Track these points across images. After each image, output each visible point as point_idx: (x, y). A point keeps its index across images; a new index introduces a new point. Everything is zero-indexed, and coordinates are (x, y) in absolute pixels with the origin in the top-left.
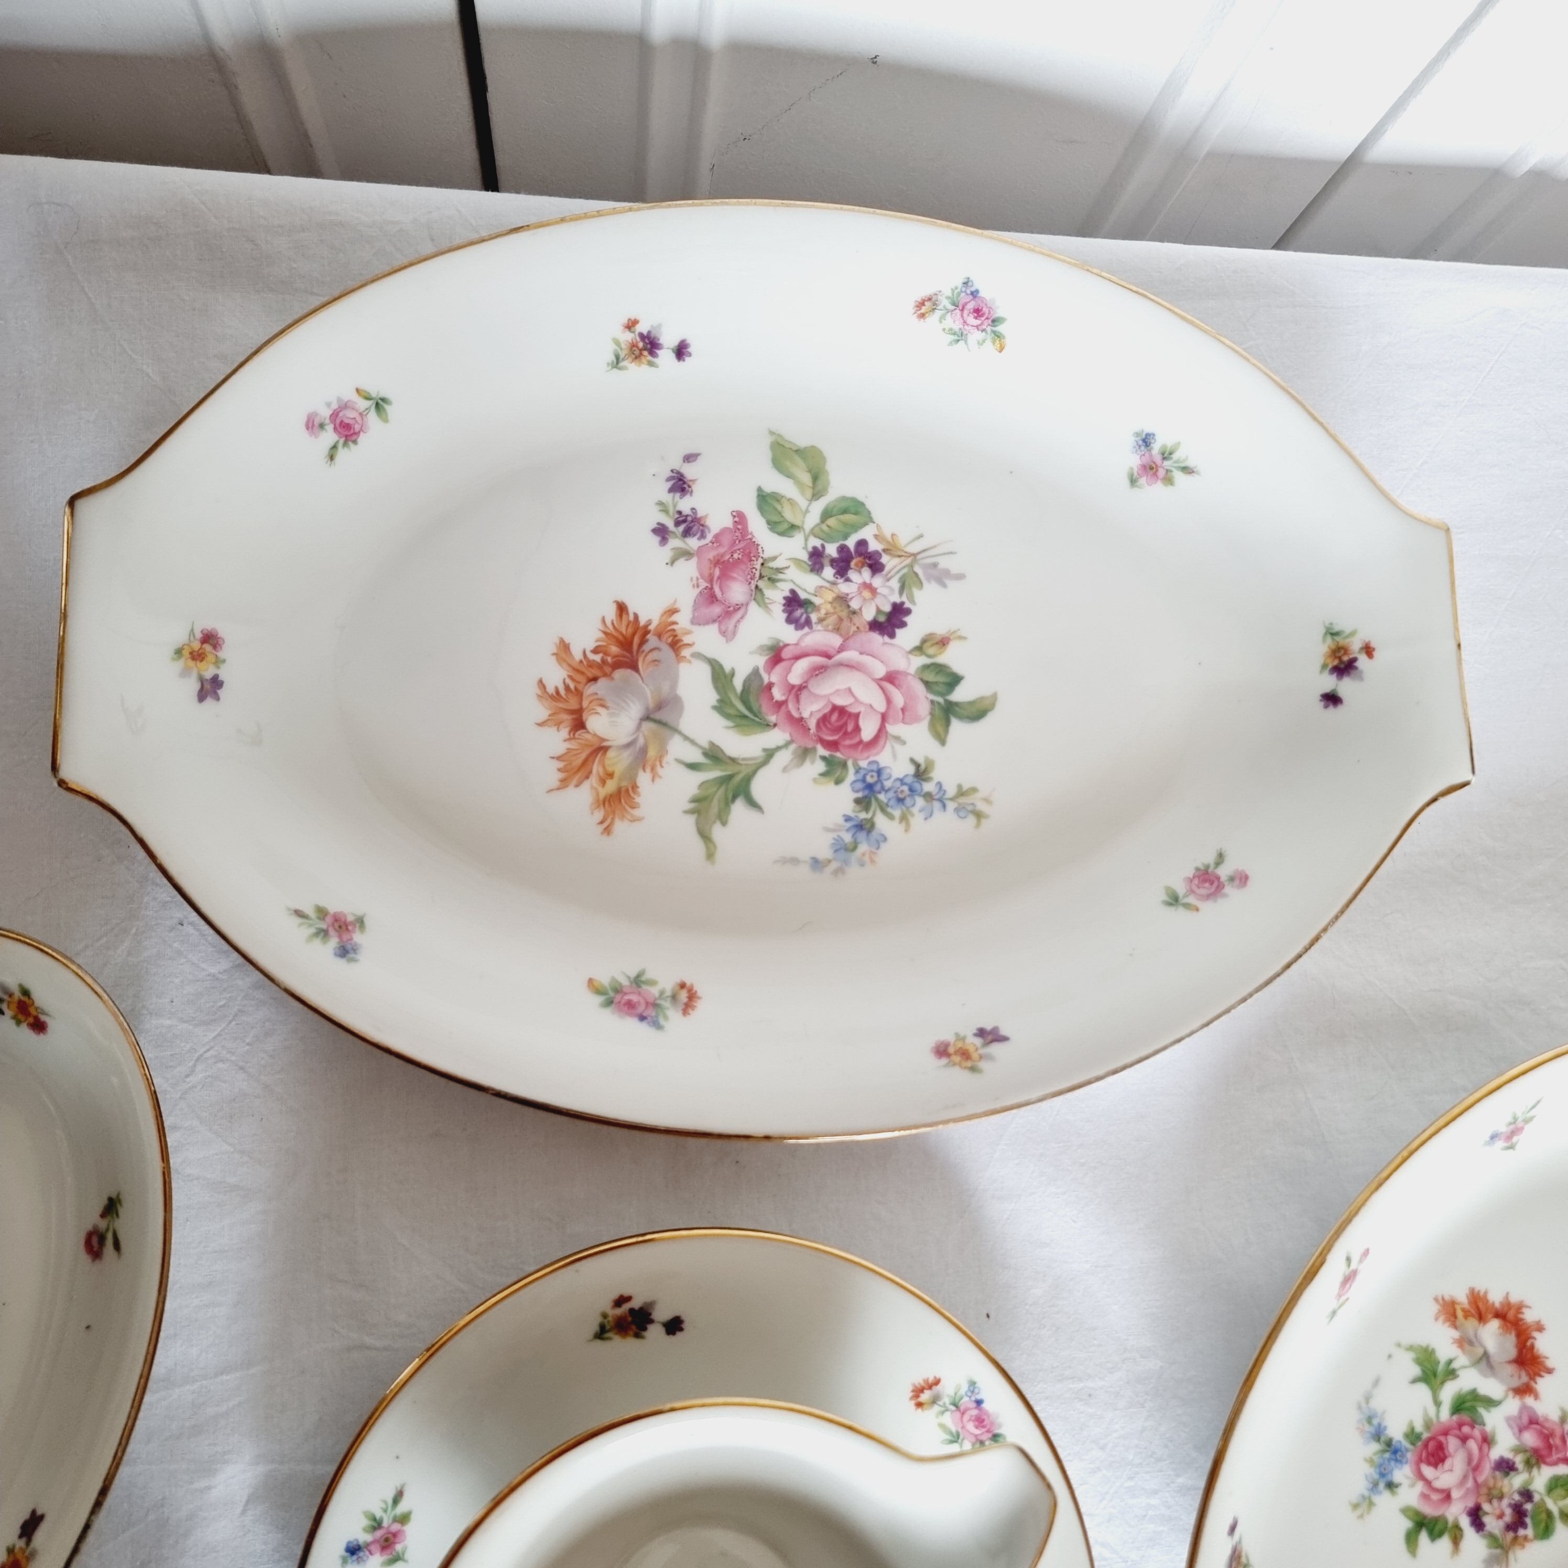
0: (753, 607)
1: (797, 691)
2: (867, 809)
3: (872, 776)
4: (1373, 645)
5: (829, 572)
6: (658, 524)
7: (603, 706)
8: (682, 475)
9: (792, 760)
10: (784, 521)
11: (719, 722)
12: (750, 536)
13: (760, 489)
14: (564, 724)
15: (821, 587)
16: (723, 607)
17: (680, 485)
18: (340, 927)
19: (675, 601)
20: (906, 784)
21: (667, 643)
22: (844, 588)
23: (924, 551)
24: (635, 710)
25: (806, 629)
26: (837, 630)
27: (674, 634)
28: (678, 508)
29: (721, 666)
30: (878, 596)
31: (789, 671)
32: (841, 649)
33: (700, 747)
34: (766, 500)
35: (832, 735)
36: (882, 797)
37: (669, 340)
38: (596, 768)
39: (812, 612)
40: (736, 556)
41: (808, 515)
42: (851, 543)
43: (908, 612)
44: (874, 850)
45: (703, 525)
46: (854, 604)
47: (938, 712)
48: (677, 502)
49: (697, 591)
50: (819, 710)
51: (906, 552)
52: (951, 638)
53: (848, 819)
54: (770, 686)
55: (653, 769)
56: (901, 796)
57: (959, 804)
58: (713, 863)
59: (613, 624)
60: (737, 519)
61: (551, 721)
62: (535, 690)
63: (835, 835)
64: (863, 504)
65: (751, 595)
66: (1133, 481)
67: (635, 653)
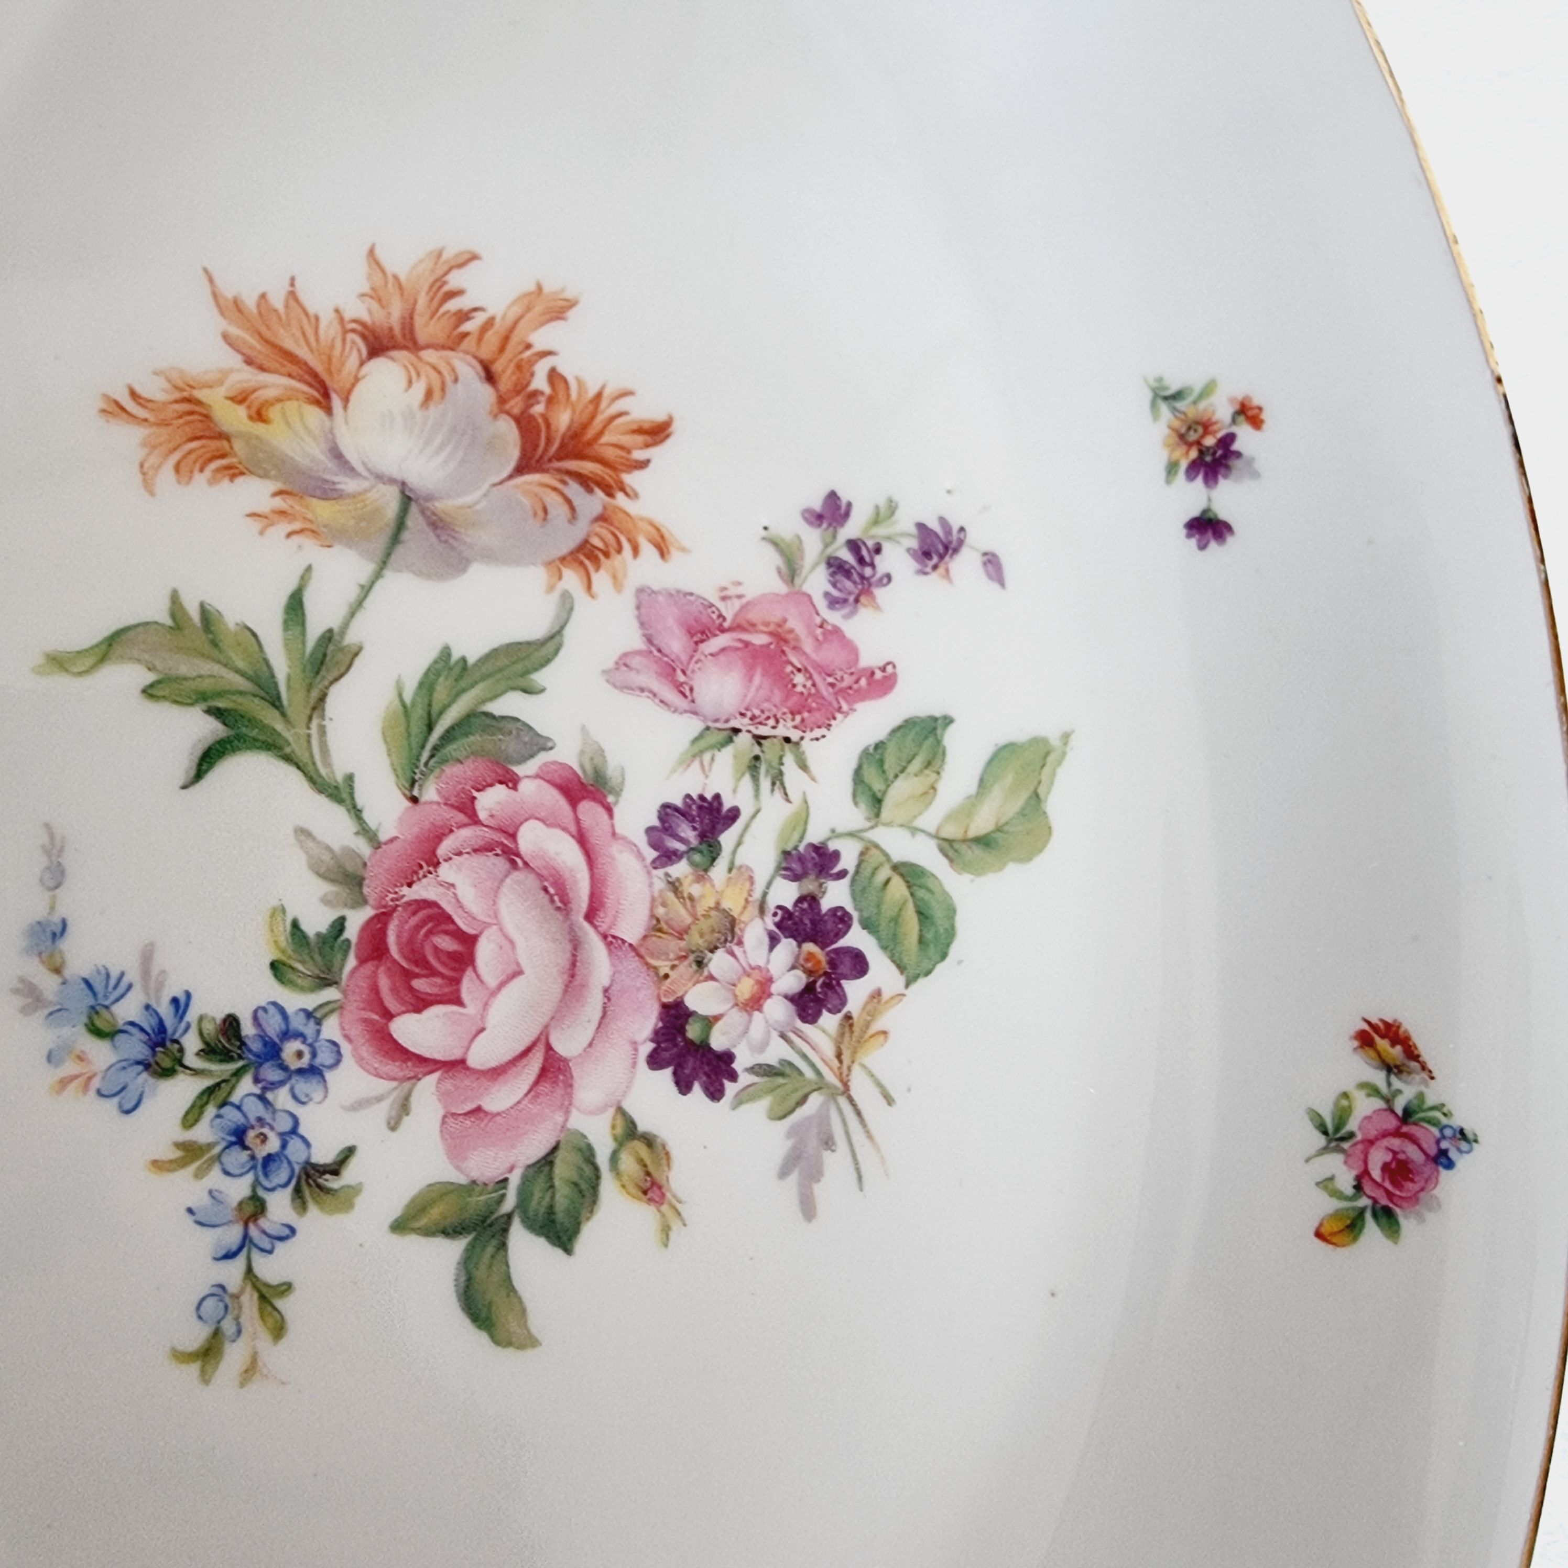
0: (694, 726)
2: (210, 1051)
3: (300, 1054)
6: (849, 505)
7: (429, 395)
8: (956, 551)
9: (328, 848)
10: (886, 780)
12: (845, 707)
13: (948, 721)
14: (375, 305)
15: (751, 880)
16: (684, 658)
19: (683, 550)
20: (284, 1146)
21: (588, 535)
23: (858, 1113)
25: (651, 854)
26: (657, 927)
27: (612, 552)
28: (886, 547)
29: (547, 661)
30: (745, 1015)
32: (611, 941)
33: (346, 625)
35: (399, 944)
36: (246, 1086)
39: (692, 864)
40: (799, 679)
43: (715, 1094)
44: (96, 1083)
45: (857, 601)
46: (719, 962)
47: (479, 1200)
48: (898, 542)
49: (714, 598)
51: (849, 1069)
52: (665, 1208)
53: (180, 1005)
54: (511, 781)
56: (251, 1134)
57: (236, 1297)
58: (38, 671)
60: (879, 675)
62: (453, 249)
63: (133, 975)
64: (944, 956)
65: (716, 721)
67: (557, 464)
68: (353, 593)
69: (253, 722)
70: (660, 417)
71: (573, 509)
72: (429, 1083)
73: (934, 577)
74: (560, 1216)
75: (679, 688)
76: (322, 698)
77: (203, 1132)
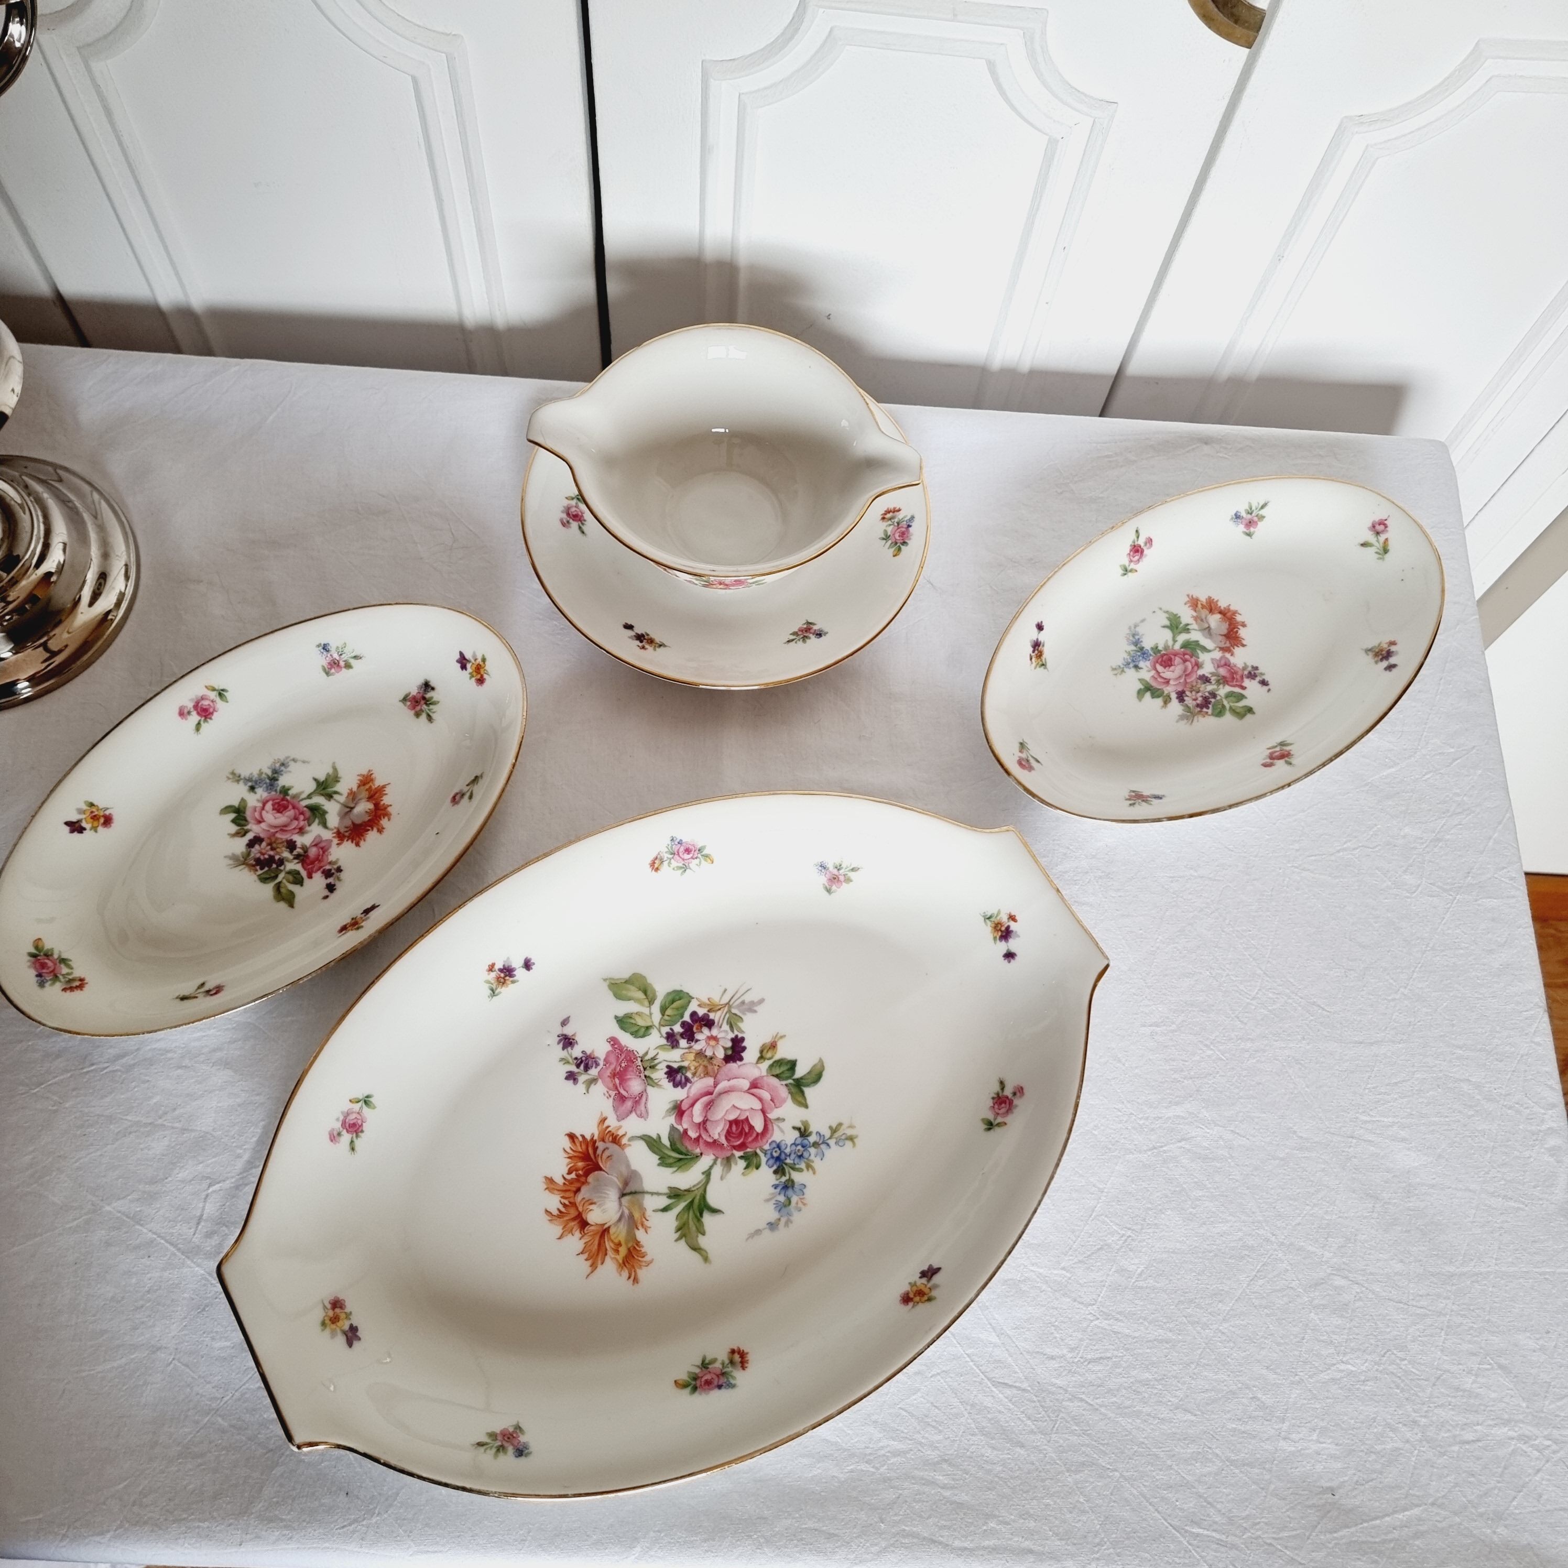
0: (649, 1089)
1: (703, 1125)
2: (784, 1174)
4: (1013, 914)
5: (683, 1043)
7: (592, 1204)
11: (667, 1171)
13: (616, 1017)
14: (574, 1230)
17: (567, 1042)
18: (509, 1438)
22: (697, 1047)
24: (612, 1195)
25: (689, 1085)
26: (707, 1074)
28: (574, 1057)
29: (650, 1137)
31: (692, 1116)
32: (715, 1085)
33: (665, 1194)
34: (624, 1022)
37: (517, 963)
38: (608, 1245)
40: (623, 1065)
41: (653, 1016)
42: (687, 1018)
43: (743, 1039)
44: (802, 1197)
46: (709, 1053)
47: (793, 1090)
49: (611, 1100)
50: (723, 1129)
53: (776, 1187)
54: (686, 1131)
55: (642, 1225)
56: (799, 1154)
57: (836, 1138)
58: (710, 1263)
59: (571, 1149)
60: (612, 1043)
61: (567, 1231)
63: (773, 1201)
64: (681, 991)
66: (829, 891)
68: (655, 1197)
69: (699, 1205)
70: (567, 1138)
71: (604, 1150)
72: (769, 1116)
73: (576, 1038)
74: (788, 1067)
75: (641, 1098)
76: (685, 1190)
77: (803, 1166)
